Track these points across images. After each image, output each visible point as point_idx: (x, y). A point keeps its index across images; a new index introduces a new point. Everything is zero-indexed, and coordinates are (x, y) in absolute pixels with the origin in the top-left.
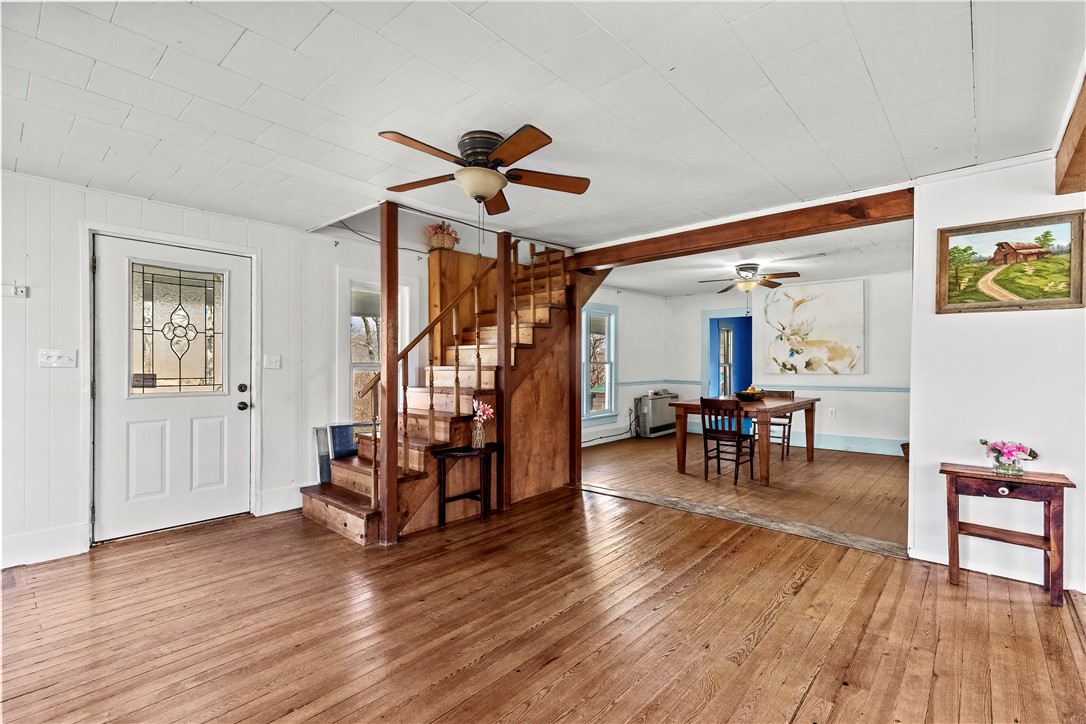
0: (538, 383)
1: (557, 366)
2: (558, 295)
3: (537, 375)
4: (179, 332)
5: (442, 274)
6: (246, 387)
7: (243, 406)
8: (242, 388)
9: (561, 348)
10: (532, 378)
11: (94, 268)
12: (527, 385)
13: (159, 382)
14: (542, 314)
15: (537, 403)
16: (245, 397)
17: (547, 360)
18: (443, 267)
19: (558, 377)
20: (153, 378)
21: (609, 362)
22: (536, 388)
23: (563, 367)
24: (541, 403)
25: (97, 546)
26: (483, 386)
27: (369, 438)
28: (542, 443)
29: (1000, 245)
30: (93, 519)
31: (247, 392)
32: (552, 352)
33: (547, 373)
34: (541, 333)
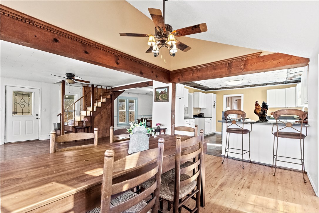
0: (102, 115)
1: (108, 111)
2: (109, 97)
3: (102, 113)
4: (23, 104)
5: (85, 91)
6: (38, 115)
7: (37, 118)
8: (37, 115)
9: (109, 107)
10: (101, 114)
11: (6, 92)
12: (99, 115)
13: (18, 113)
14: (104, 100)
15: (102, 119)
16: (38, 117)
17: (105, 110)
18: (85, 90)
19: (108, 113)
20: (17, 112)
21: (135, 111)
22: (102, 116)
23: (109, 111)
24: (103, 119)
25: (6, 144)
26: (88, 115)
27: (67, 126)
28: (103, 127)
29: (161, 91)
30: (5, 138)
31: (38, 116)
32: (106, 108)
33: (105, 113)
34: (103, 105)
